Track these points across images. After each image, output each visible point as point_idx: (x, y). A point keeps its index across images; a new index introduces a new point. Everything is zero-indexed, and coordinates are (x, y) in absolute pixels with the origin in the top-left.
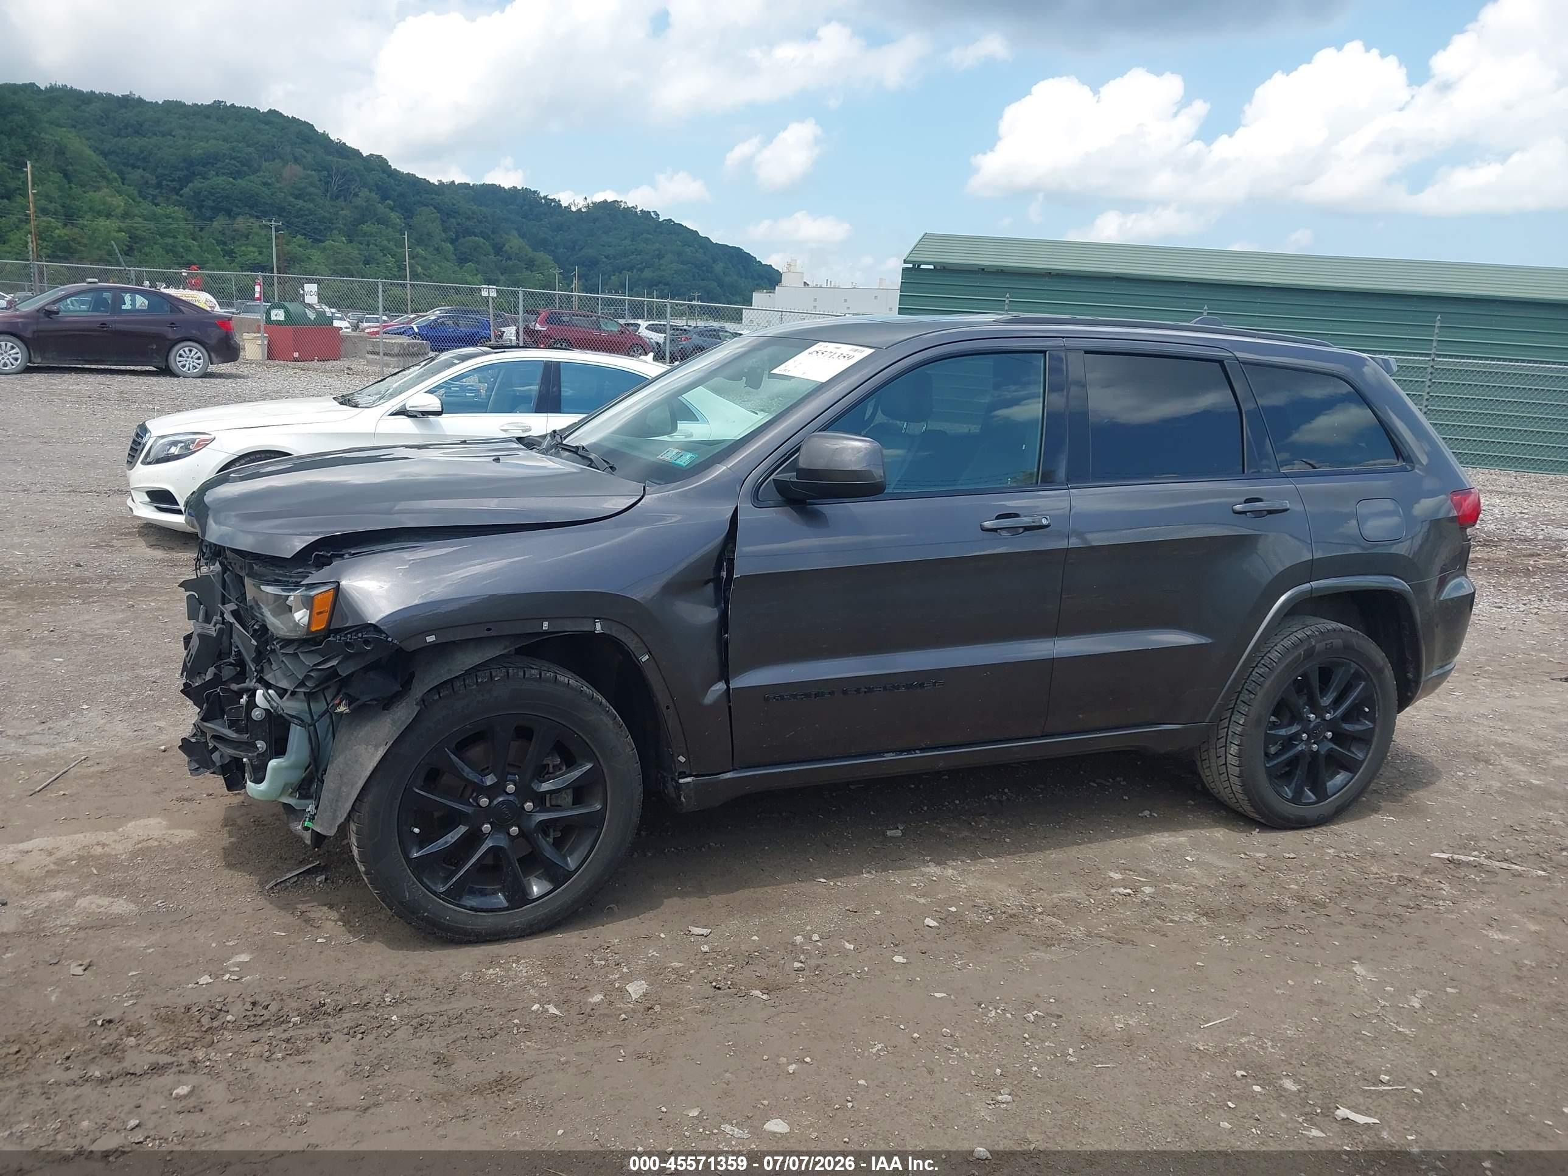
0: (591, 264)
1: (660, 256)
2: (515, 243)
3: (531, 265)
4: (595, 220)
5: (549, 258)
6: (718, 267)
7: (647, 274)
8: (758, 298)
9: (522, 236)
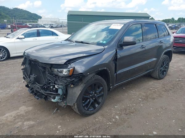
0: (15, 16)
1: (25, 15)
2: (3, 14)
3: (6, 17)
4: (15, 10)
5: (8, 16)
6: (33, 16)
7: (23, 17)
8: (39, 20)
9: (4, 13)
